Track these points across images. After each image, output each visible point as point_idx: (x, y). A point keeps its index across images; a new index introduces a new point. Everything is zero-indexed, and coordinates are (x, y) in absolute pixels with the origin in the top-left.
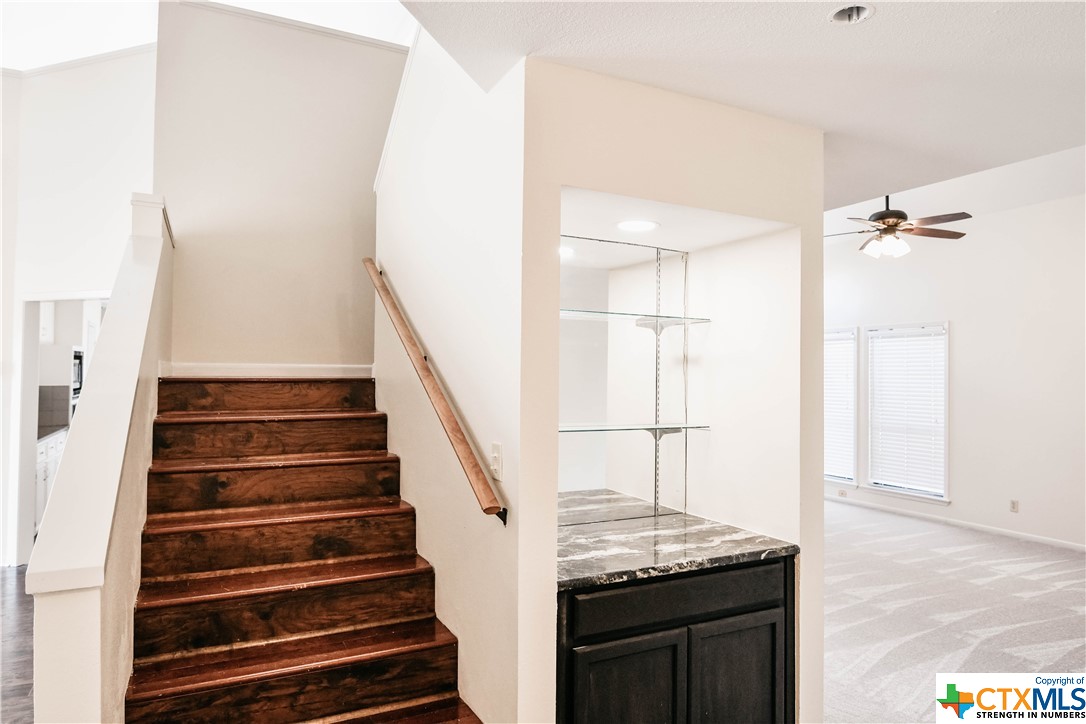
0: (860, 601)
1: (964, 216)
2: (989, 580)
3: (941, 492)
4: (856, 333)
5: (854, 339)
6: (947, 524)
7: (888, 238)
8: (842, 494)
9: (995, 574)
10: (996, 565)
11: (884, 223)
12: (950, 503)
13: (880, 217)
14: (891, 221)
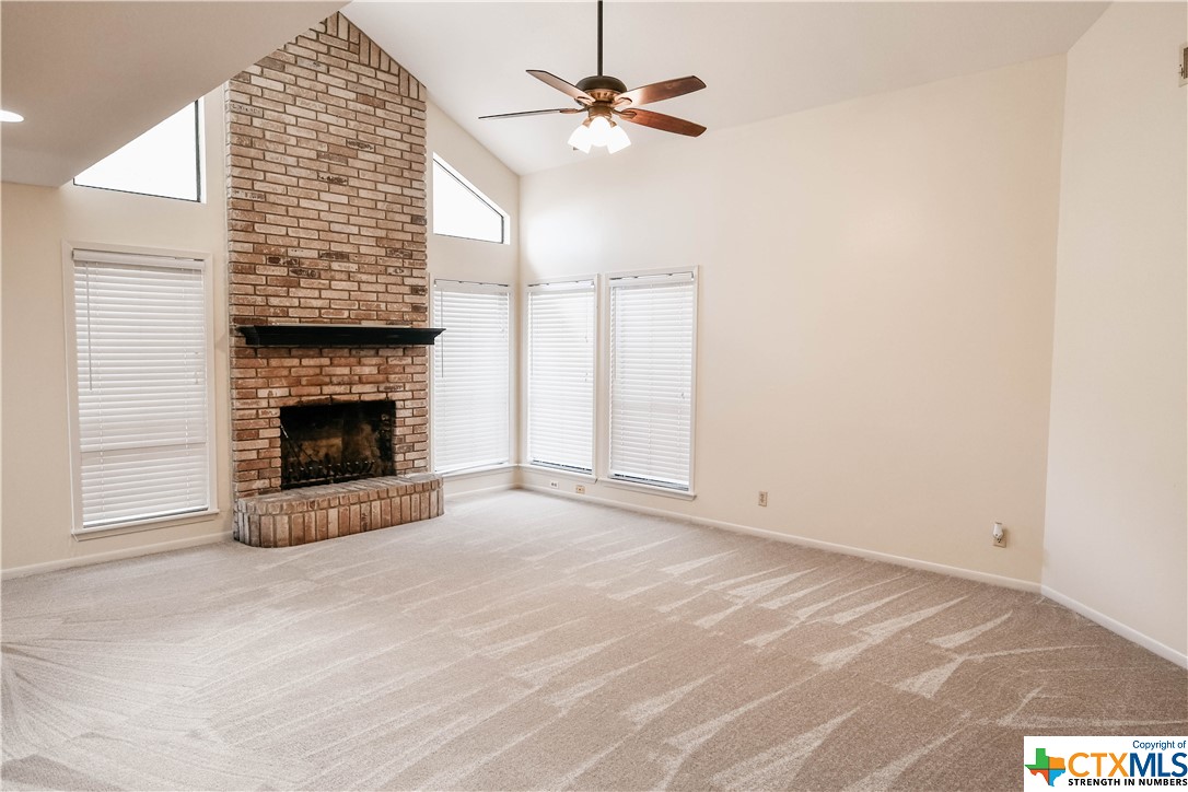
0: (528, 692)
1: (691, 84)
2: (720, 616)
3: (687, 483)
4: (596, 282)
5: (594, 290)
6: (692, 524)
7: (600, 121)
8: (580, 490)
9: (729, 604)
10: (734, 587)
11: (593, 96)
12: (695, 497)
13: (589, 85)
14: (603, 93)
